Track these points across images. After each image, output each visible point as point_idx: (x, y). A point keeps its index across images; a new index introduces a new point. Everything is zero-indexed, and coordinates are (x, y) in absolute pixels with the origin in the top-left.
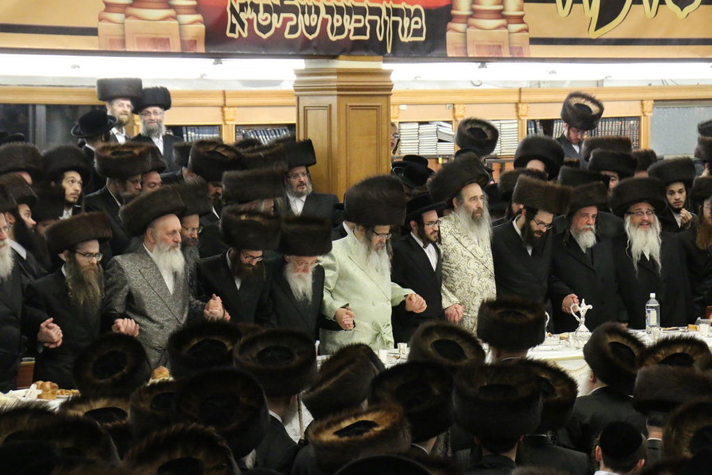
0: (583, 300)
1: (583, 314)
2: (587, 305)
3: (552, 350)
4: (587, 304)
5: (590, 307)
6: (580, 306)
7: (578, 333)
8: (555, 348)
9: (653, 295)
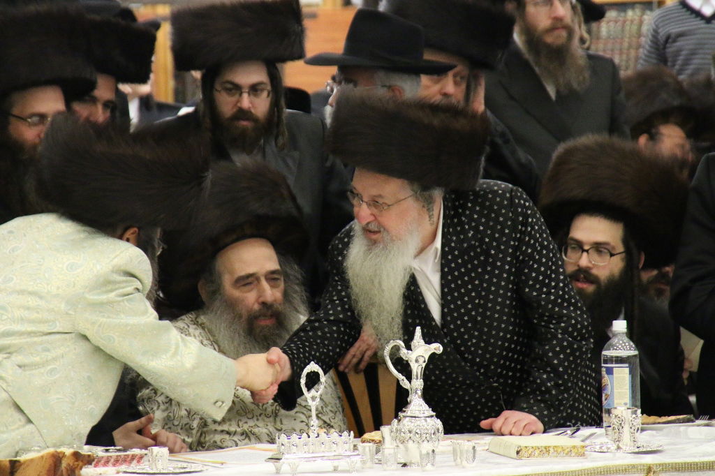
0: (418, 329)
1: (417, 368)
2: (428, 342)
3: (335, 470)
4: (428, 339)
5: (437, 348)
6: (409, 348)
7: (406, 421)
8: (343, 464)
9: (620, 326)
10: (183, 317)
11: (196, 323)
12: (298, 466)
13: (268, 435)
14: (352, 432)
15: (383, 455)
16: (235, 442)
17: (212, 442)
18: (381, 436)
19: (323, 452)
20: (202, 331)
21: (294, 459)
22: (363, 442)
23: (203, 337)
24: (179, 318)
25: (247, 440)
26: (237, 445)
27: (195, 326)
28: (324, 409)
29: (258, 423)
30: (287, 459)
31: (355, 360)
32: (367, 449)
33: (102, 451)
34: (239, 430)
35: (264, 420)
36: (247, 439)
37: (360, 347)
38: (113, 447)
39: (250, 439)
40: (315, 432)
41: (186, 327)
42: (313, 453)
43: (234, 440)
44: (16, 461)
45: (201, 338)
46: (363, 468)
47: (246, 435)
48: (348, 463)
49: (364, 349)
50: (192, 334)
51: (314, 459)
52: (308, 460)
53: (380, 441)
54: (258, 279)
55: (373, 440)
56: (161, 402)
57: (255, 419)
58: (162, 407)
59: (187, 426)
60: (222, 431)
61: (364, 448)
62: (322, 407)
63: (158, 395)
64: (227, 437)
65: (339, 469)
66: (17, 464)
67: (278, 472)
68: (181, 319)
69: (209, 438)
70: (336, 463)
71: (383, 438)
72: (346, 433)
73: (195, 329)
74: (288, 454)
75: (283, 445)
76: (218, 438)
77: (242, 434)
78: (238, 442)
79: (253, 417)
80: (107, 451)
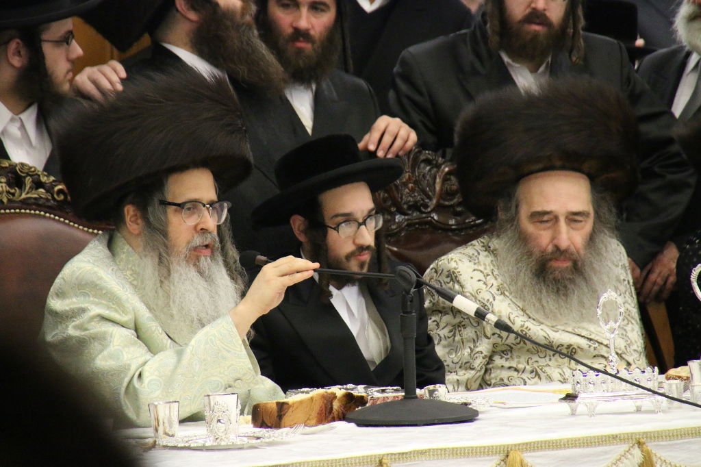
10: (474, 242)
11: (487, 248)
12: (596, 406)
13: (561, 374)
14: (656, 368)
15: (692, 392)
16: (524, 380)
17: (498, 379)
18: (689, 371)
19: (624, 390)
20: (493, 259)
21: (592, 398)
22: (668, 378)
23: (494, 266)
24: (469, 244)
25: (537, 379)
26: (525, 384)
27: (486, 253)
28: (628, 348)
29: (550, 363)
30: (584, 398)
31: (656, 288)
32: (674, 387)
33: (378, 391)
34: (528, 367)
35: (557, 361)
36: (537, 377)
37: (660, 273)
38: (389, 388)
39: (540, 378)
40: (614, 368)
41: (476, 254)
42: (612, 392)
43: (522, 378)
44: (283, 404)
45: (492, 267)
46: (669, 408)
47: (536, 373)
48: (653, 402)
49: (666, 275)
50: (482, 263)
51: (613, 398)
52: (606, 399)
53: (688, 378)
54: (556, 218)
55: (679, 377)
56: (442, 336)
57: (547, 358)
58: (443, 342)
59: (468, 364)
60: (510, 368)
61: (670, 385)
62: (625, 346)
63: (441, 328)
64: (515, 374)
65: (643, 409)
66: (285, 406)
67: (573, 414)
68: (472, 244)
69: (495, 375)
70: (639, 403)
71: (692, 375)
72: (649, 369)
73: (487, 256)
74: (584, 392)
75: (578, 382)
76: (505, 374)
77: (532, 372)
78: (527, 380)
79: (545, 357)
80: (383, 391)
